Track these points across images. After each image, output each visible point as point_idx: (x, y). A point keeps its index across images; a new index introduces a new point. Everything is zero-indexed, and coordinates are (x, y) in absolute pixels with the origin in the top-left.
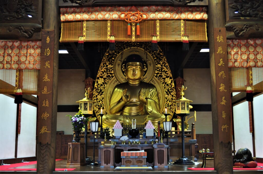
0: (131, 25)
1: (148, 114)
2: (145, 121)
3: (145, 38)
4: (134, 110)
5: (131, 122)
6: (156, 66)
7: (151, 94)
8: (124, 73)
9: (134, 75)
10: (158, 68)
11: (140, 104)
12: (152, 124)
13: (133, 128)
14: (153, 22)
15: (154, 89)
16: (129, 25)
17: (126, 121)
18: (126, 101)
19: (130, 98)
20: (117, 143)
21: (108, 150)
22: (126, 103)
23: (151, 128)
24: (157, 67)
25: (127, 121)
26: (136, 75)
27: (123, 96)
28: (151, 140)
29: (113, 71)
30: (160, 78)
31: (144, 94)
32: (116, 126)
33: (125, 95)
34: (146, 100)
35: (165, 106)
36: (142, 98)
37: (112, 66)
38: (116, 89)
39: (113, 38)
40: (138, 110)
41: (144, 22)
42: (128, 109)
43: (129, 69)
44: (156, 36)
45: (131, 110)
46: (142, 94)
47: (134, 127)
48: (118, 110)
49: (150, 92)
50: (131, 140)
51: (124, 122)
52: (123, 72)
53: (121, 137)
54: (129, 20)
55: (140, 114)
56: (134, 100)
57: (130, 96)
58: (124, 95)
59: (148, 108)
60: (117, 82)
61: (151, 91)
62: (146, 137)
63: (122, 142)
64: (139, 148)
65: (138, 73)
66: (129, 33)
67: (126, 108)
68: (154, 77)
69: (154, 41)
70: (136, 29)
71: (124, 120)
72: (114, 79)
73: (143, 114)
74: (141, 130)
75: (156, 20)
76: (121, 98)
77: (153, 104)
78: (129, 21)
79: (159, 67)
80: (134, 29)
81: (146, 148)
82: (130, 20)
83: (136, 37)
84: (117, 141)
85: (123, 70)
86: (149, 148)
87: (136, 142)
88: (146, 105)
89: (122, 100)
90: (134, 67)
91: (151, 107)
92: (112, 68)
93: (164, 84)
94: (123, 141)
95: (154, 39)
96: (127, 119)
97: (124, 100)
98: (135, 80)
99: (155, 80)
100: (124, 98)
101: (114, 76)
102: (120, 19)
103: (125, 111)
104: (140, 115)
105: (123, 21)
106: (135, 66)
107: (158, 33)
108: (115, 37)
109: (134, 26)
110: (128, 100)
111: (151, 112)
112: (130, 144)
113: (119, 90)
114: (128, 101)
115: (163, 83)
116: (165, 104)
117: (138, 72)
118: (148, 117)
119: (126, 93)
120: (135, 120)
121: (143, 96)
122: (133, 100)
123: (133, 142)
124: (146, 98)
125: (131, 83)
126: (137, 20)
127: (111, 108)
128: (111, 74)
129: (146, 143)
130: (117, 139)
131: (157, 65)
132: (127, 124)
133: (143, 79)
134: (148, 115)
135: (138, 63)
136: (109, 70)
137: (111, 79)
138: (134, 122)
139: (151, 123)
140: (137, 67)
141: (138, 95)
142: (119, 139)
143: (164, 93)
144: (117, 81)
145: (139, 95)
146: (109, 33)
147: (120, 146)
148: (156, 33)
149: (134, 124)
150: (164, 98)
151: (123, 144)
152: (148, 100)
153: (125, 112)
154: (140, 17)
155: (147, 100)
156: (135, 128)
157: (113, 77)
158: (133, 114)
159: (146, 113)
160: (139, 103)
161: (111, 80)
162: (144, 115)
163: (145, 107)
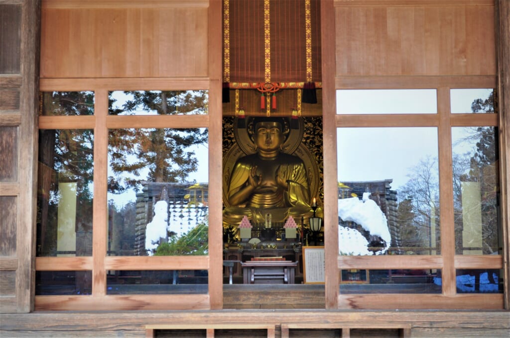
0: (265, 96)
1: (291, 206)
2: (286, 216)
3: (283, 112)
4: (268, 200)
5: (263, 219)
6: (306, 126)
7: (296, 174)
8: (252, 138)
9: (268, 142)
10: (308, 129)
11: (278, 190)
12: (294, 222)
13: (266, 227)
14: (293, 91)
15: (301, 166)
16: (263, 96)
17: (256, 217)
18: (255, 184)
19: (262, 180)
20: (244, 247)
21: (234, 256)
22: (255, 188)
23: (292, 227)
24: (306, 128)
25: (258, 217)
26: (271, 143)
27: (251, 177)
28: (293, 244)
29: (233, 134)
30: (311, 145)
31: (283, 175)
32: (243, 224)
33: (255, 176)
34: (287, 183)
35: (319, 193)
36: (281, 180)
37: (231, 125)
38: (239, 165)
39: (242, 113)
40: (275, 200)
41: (281, 91)
42: (258, 198)
43: (261, 134)
44: (297, 110)
45: (263, 199)
46: (281, 174)
47: (268, 225)
48: (242, 200)
49: (294, 171)
50: (264, 244)
51: (252, 218)
52: (250, 136)
53: (250, 239)
54: (262, 88)
55: (278, 206)
56: (269, 183)
57: (261, 177)
58: (253, 175)
59: (290, 197)
60: (239, 152)
61: (296, 168)
62: (286, 240)
63: (251, 246)
64: (275, 254)
65: (275, 139)
66: (263, 107)
67: (255, 197)
68: (302, 143)
69: (294, 117)
70: (271, 101)
71: (252, 216)
72: (235, 147)
73: (283, 205)
74: (279, 230)
75: (297, 89)
76: (248, 181)
77: (298, 189)
78: (262, 91)
79: (310, 127)
80: (268, 100)
81: (285, 254)
82: (264, 89)
83: (271, 112)
84: (245, 244)
85: (250, 132)
86: (289, 254)
87: (271, 247)
88: (287, 192)
89: (249, 184)
90: (269, 131)
91: (295, 195)
92: (232, 128)
93: (318, 156)
94: (253, 245)
95: (294, 113)
96: (257, 213)
97: (252, 184)
98: (269, 151)
99: (302, 150)
100: (252, 180)
101: (235, 142)
102: (251, 88)
103: (253, 201)
104: (277, 208)
105: (255, 90)
106: (271, 128)
107: (299, 106)
108: (245, 110)
109: (268, 96)
110: (259, 183)
111: (295, 203)
112: (262, 248)
113: (243, 167)
114: (258, 186)
115: (316, 154)
116: (319, 188)
117: (274, 137)
118: (290, 211)
119: (256, 173)
120: (270, 216)
121: (282, 178)
122: (266, 184)
123: (267, 246)
124: (288, 181)
125: (263, 155)
126: (273, 89)
127: (231, 195)
128: (230, 138)
129: (285, 247)
130: (244, 242)
131: (306, 123)
132: (258, 222)
133: (283, 148)
134: (290, 208)
135: (275, 124)
136: (226, 132)
137: (229, 146)
138: (268, 218)
139: (293, 219)
140: (273, 130)
141: (274, 175)
142: (247, 242)
143: (318, 171)
144: (240, 150)
145: (277, 176)
146: (237, 106)
147: (250, 252)
148: (297, 106)
149: (268, 221)
150: (317, 179)
151: (252, 249)
152: (291, 183)
153: (255, 203)
154: (277, 84)
155: (289, 184)
156: (270, 226)
157: (233, 143)
158: (266, 206)
159: (288, 204)
160: (276, 188)
161: (230, 149)
162: (284, 207)
163: (286, 195)
